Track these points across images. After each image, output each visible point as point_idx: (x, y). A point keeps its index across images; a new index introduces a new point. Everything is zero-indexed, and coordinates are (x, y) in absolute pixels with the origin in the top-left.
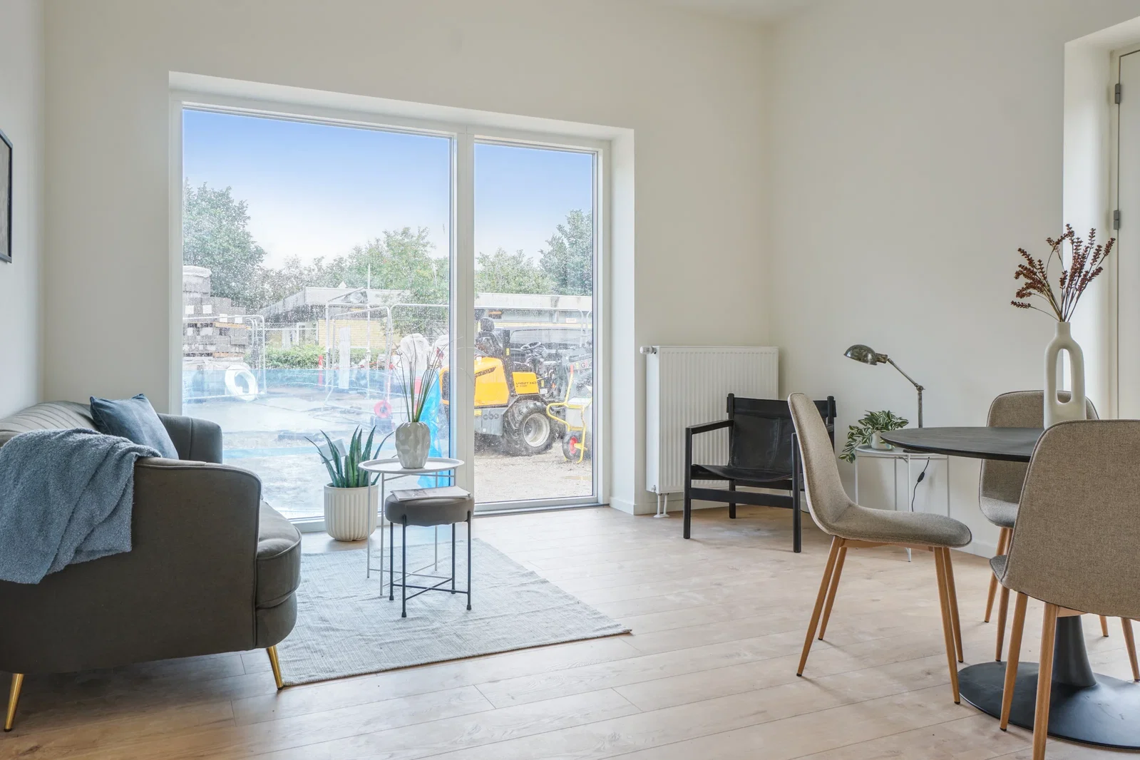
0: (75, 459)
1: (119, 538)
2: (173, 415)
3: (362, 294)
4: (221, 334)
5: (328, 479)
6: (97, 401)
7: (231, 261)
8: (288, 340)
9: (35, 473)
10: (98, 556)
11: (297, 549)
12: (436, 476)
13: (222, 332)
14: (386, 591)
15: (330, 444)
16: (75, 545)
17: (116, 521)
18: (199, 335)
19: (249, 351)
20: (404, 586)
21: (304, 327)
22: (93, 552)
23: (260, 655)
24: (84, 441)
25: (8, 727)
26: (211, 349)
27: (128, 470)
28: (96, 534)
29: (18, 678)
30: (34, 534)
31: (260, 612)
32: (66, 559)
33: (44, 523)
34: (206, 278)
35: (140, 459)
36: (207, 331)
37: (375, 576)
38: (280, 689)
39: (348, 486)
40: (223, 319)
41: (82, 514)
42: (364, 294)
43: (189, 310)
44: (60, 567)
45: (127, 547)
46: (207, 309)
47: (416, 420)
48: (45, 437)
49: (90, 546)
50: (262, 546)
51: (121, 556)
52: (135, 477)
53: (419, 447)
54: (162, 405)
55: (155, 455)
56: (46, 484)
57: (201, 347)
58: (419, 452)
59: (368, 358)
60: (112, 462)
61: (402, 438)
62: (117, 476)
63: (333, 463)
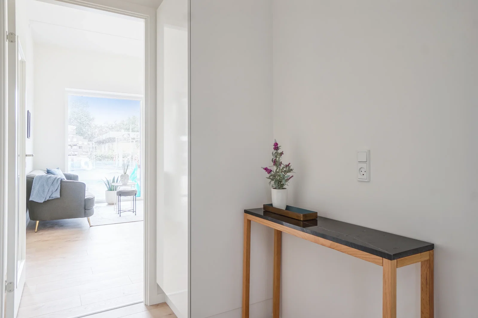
0: (49, 179)
1: (57, 195)
2: (66, 173)
3: (128, 134)
4: (79, 148)
5: (107, 189)
6: (48, 169)
7: (83, 122)
8: (104, 150)
9: (41, 182)
10: (53, 198)
11: (94, 199)
12: (131, 186)
13: (80, 147)
14: (117, 213)
15: (107, 180)
16: (49, 196)
17: (57, 191)
18: (72, 148)
19: (89, 153)
20: (120, 211)
21: (109, 145)
22: (52, 197)
23: (86, 219)
24: (51, 176)
25: (36, 231)
26: (76, 153)
27: (59, 182)
28: (53, 194)
29: (38, 222)
30: (42, 193)
31: (86, 210)
32: (48, 198)
33: (44, 191)
34: (74, 130)
35: (61, 180)
36: (74, 147)
37: (115, 210)
38: (90, 227)
39: (112, 191)
40: (80, 143)
41: (51, 190)
42: (129, 134)
43: (69, 140)
44: (46, 200)
45: (59, 197)
46: (75, 140)
47: (125, 173)
48: (43, 176)
49: (52, 196)
50: (86, 198)
51: (58, 198)
52: (61, 183)
53: (126, 179)
54: (63, 170)
55: (64, 179)
56: (44, 184)
57: (73, 153)
58: (126, 181)
59: (130, 156)
60: (56, 180)
61: (122, 177)
62: (57, 183)
63: (108, 185)
